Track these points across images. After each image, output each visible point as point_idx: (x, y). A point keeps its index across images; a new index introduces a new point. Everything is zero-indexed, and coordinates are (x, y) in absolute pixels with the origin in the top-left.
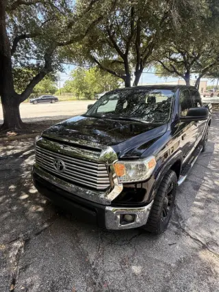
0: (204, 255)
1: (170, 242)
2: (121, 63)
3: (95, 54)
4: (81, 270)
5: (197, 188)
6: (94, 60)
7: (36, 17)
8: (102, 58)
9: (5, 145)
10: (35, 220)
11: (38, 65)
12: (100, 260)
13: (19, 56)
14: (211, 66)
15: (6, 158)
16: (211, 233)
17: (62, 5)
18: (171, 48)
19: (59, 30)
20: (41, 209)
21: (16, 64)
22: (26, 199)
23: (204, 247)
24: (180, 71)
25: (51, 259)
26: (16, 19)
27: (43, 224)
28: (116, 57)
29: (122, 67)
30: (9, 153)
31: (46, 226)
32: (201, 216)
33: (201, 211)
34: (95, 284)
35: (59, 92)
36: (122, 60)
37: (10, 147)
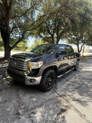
0: (59, 98)
1: (49, 94)
2: (51, 38)
3: (42, 34)
4: (16, 98)
5: (67, 81)
6: (41, 37)
7: (21, 21)
8: (45, 36)
9: (3, 64)
10: (6, 85)
11: (19, 37)
12: (23, 96)
13: (13, 33)
14: (87, 41)
15: (2, 68)
16: (65, 93)
17: (31, 18)
18: (71, 33)
19: (28, 25)
20: (9, 82)
21: (12, 36)
22: (5, 79)
23: (61, 96)
24: (75, 42)
25: (7, 95)
26: (14, 21)
27: (8, 86)
28: (50, 36)
29: (51, 39)
30: (3, 66)
31: (9, 87)
32: (64, 88)
33: (65, 87)
34: (19, 102)
35: (29, 48)
36: (51, 37)
37: (4, 65)
